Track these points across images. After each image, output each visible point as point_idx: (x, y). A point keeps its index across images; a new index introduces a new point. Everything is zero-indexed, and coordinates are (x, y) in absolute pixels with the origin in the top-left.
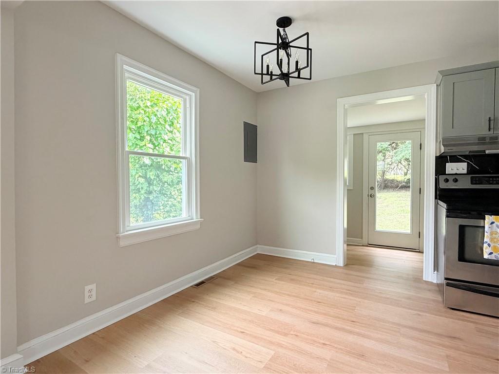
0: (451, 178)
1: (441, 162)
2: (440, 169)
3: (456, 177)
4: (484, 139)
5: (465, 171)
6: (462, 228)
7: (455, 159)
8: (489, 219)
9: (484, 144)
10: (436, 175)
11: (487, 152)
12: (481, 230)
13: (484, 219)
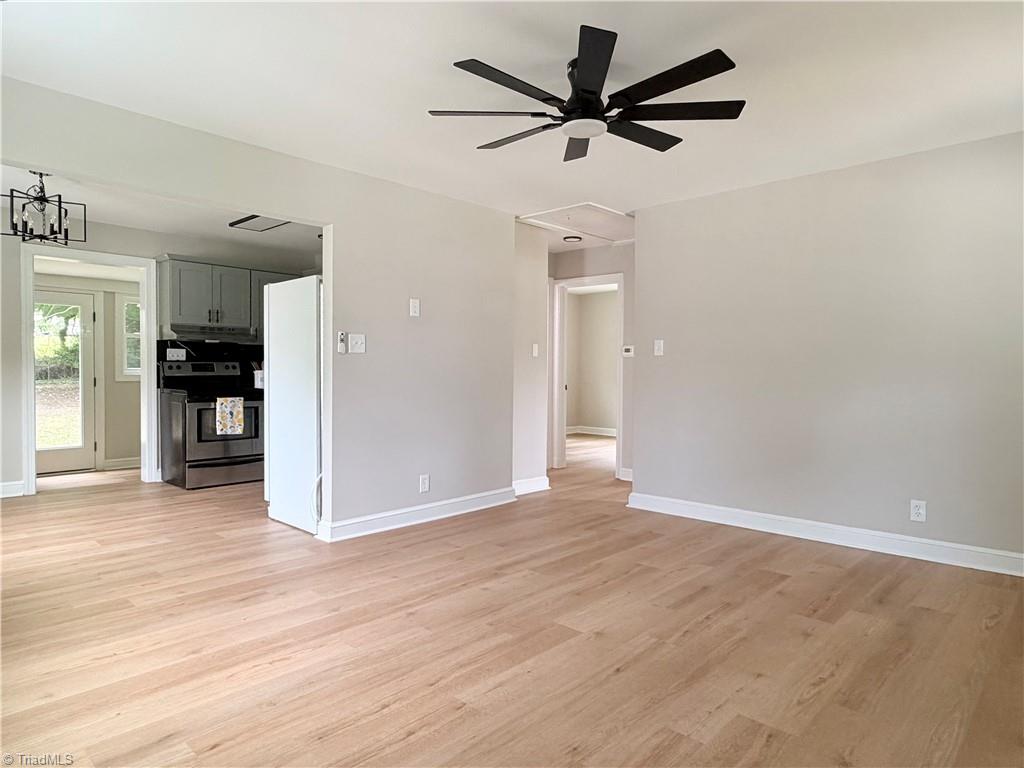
0: (174, 365)
1: (162, 346)
2: (161, 356)
3: (180, 364)
4: (203, 328)
5: (184, 359)
6: (200, 412)
7: (174, 344)
8: (220, 400)
9: (204, 333)
10: (158, 361)
11: (207, 341)
12: (212, 412)
13: (216, 401)
